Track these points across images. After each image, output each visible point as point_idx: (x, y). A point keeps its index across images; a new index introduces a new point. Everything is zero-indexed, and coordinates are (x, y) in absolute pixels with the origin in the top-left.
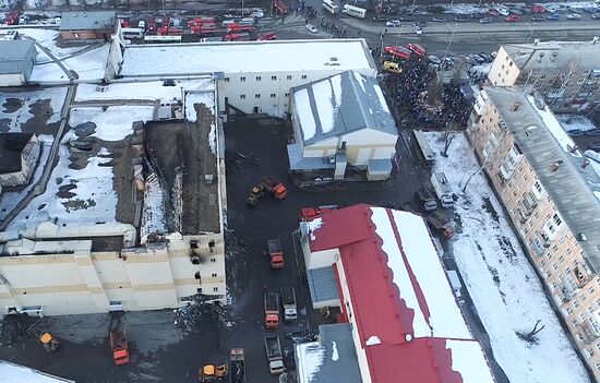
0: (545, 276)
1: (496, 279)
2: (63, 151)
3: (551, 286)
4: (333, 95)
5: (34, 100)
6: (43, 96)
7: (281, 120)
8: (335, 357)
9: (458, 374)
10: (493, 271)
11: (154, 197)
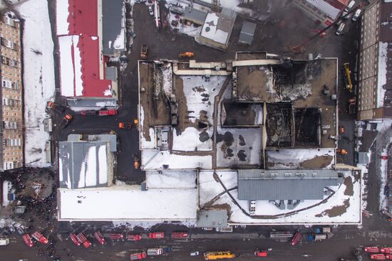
0: (20, 77)
1: (41, 78)
2: (211, 121)
3: (20, 72)
4: (86, 172)
5: (232, 158)
6: (229, 161)
7: (119, 179)
8: (110, 42)
9: (68, 21)
10: (41, 82)
11: (167, 86)
